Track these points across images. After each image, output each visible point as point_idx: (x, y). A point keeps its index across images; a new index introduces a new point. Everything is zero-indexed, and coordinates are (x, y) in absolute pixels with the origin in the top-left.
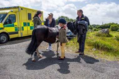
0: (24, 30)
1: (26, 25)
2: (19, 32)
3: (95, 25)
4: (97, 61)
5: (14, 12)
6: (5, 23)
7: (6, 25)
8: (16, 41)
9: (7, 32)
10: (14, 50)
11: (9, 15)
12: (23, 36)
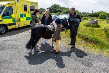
0: (21, 21)
1: (22, 16)
2: (17, 23)
3: (85, 13)
4: (86, 55)
5: (11, 4)
6: (3, 15)
7: (4, 17)
8: (14, 32)
9: (6, 24)
10: (14, 43)
11: (7, 8)
12: (20, 27)
